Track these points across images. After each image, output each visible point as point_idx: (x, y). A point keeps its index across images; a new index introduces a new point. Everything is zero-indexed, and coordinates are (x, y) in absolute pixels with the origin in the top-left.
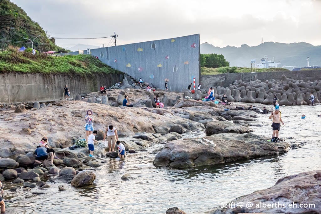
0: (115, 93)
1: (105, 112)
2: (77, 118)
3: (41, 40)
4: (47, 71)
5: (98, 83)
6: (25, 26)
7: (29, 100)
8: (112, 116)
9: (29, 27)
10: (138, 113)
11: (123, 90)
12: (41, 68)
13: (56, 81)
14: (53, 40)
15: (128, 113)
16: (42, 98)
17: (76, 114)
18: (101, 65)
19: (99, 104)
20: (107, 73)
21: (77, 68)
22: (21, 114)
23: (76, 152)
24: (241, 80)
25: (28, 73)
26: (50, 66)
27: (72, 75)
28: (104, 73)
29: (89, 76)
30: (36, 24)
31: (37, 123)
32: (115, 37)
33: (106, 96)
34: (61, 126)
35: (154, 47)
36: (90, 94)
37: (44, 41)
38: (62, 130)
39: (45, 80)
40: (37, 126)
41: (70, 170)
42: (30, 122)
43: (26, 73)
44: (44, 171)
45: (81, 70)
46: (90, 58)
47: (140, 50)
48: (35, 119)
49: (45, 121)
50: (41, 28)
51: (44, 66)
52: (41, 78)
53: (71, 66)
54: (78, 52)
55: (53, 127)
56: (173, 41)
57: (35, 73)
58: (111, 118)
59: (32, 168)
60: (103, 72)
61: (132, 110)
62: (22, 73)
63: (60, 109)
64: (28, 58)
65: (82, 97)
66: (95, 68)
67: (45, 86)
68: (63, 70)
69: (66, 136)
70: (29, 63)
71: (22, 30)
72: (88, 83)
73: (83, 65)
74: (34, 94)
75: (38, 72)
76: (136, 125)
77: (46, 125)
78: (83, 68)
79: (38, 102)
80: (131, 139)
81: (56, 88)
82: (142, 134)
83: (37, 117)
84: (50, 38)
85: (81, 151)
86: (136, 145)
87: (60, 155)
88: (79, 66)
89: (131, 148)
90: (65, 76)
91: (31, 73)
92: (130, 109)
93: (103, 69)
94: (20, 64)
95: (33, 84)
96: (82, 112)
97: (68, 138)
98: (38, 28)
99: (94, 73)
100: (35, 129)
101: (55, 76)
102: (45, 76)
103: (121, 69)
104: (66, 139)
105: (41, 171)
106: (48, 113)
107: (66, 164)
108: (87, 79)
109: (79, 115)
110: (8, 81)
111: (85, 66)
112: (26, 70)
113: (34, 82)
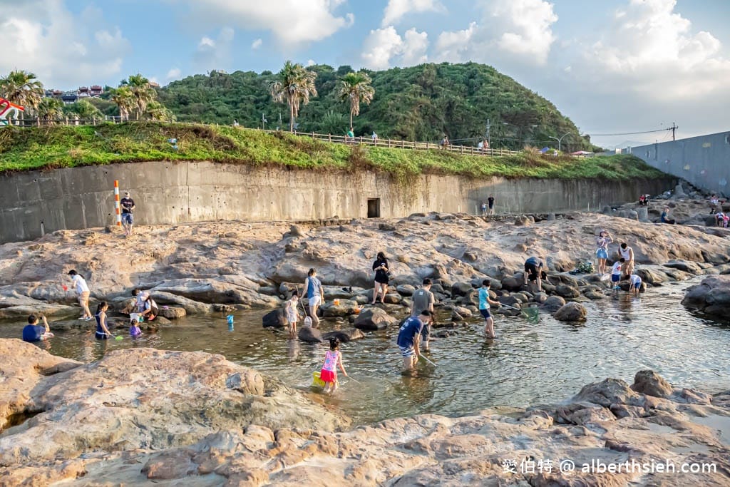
0: (661, 204)
1: (628, 229)
2: (588, 235)
3: (572, 138)
4: (569, 176)
5: (638, 191)
6: (553, 122)
7: (545, 211)
8: (638, 236)
9: (558, 124)
10: (680, 233)
11: (673, 202)
12: (561, 172)
13: (580, 189)
14: (587, 137)
15: (664, 233)
16: (560, 209)
17: (588, 231)
18: (644, 167)
19: (623, 219)
20: (653, 178)
21: (610, 172)
22: (521, 227)
23: (575, 278)
25: (545, 178)
26: (574, 170)
27: (602, 180)
28: (648, 179)
29: (625, 182)
30: (567, 119)
31: (536, 239)
32: (674, 129)
33: (646, 209)
34: (565, 244)
36: (625, 205)
37: (576, 140)
38: (566, 249)
39: (566, 186)
40: (534, 243)
41: (558, 299)
42: (528, 237)
43: (542, 179)
44: (528, 297)
45: (614, 174)
46: (630, 159)
48: (535, 234)
49: (546, 237)
50: (573, 124)
51: (566, 170)
52: (560, 185)
53: (601, 170)
54: (614, 151)
55: (555, 245)
57: (553, 178)
58: (635, 237)
59: (516, 292)
60: (646, 177)
61: (672, 228)
62: (537, 178)
63: (570, 223)
64: (546, 160)
65: (612, 208)
66: (635, 172)
67: (564, 194)
68: (589, 175)
69: (570, 257)
70: (547, 166)
71: (549, 128)
72: (623, 191)
73: (618, 167)
74: (550, 204)
75: (557, 177)
76: (674, 249)
77: (546, 242)
78: (618, 172)
79: (553, 214)
80: (660, 268)
81: (578, 197)
82: (680, 263)
83: (537, 232)
84: (584, 135)
85: (584, 278)
86: (666, 276)
87: (555, 280)
88: (613, 169)
89: (658, 280)
90: (591, 181)
91: (548, 179)
92: (670, 226)
93: (647, 173)
94: (536, 168)
96: (596, 228)
97: (572, 260)
98: (569, 123)
99: (633, 178)
100: (532, 246)
101: (579, 183)
102: (565, 181)
103: (676, 173)
104: (569, 261)
105: (525, 296)
106: (552, 228)
107: (558, 293)
108: (622, 186)
109: (591, 231)
110: (519, 188)
111: (620, 170)
112: (541, 175)
113: (551, 190)
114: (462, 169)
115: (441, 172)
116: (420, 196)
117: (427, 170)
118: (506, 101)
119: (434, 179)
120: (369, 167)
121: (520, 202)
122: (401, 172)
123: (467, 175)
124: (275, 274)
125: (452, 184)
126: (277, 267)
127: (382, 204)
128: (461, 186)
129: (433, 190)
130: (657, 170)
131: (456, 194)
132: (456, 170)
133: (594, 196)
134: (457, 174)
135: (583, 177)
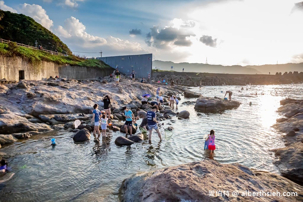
4: (88, 66)
5: (106, 73)
12: (86, 64)
13: (92, 71)
20: (109, 68)
24: (168, 75)
26: (88, 64)
27: (97, 68)
29: (103, 69)
30: (65, 45)
32: (101, 53)
34: (131, 91)
35: (130, 58)
36: (105, 77)
39: (88, 70)
40: (122, 90)
47: (123, 59)
48: (119, 87)
49: (124, 88)
50: (67, 47)
52: (86, 69)
53: (96, 64)
55: (129, 91)
62: (79, 66)
64: (79, 59)
67: (87, 73)
68: (94, 66)
72: (103, 73)
75: (86, 66)
88: (99, 64)
90: (95, 68)
94: (77, 62)
95: (84, 72)
101: (91, 69)
103: (113, 67)
108: (102, 71)
110: (75, 70)
111: (101, 65)
112: (81, 65)
113: (84, 71)
114: (55, 60)
115: (48, 61)
116: (40, 70)
117: (43, 59)
118: (41, 34)
119: (46, 63)
120: (19, 55)
121: (75, 75)
122: (34, 59)
123: (57, 63)
124: (33, 111)
125: (52, 65)
126: (33, 106)
127: (25, 73)
128: (55, 67)
129: (45, 68)
130: (109, 66)
131: (53, 70)
132: (53, 60)
133: (96, 74)
134: (54, 62)
135: (92, 67)
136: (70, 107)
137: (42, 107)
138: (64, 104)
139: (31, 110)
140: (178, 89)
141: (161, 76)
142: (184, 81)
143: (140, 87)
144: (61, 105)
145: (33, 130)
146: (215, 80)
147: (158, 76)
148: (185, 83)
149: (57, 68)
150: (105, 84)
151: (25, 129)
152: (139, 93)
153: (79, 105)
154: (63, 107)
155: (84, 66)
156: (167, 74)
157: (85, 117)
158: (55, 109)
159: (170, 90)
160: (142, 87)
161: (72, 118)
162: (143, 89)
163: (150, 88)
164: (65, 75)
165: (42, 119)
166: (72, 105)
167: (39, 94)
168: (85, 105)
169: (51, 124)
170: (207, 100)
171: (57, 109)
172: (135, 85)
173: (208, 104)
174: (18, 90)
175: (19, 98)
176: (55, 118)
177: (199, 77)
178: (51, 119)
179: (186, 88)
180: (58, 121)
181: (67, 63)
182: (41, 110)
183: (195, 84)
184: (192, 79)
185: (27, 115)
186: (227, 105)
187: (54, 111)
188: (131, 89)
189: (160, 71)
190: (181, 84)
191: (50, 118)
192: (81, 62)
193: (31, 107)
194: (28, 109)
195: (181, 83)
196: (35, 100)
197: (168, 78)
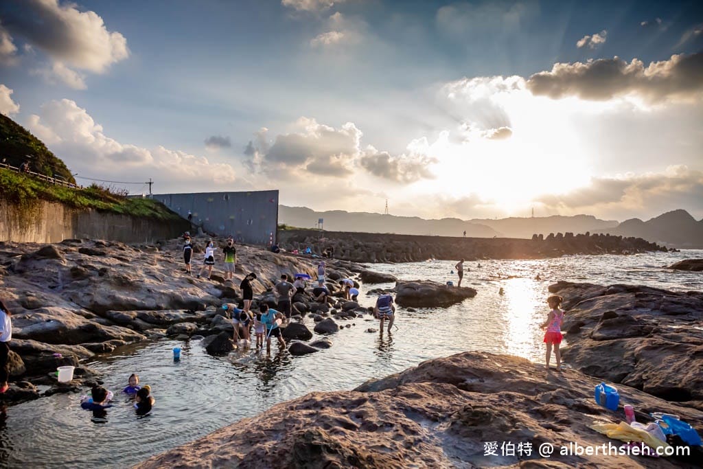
4: (136, 213)
12: (130, 209)
13: (142, 225)
24: (312, 238)
30: (60, 161)
32: (150, 183)
35: (227, 198)
39: (135, 222)
45: (159, 215)
47: (211, 200)
50: (65, 166)
52: (131, 220)
53: (150, 210)
56: (249, 194)
62: (117, 213)
66: (168, 214)
72: (165, 229)
81: (141, 232)
91: (124, 214)
94: (111, 204)
99: (170, 219)
101: (142, 220)
102: (134, 217)
110: (106, 221)
111: (161, 212)
112: (120, 211)
113: (125, 224)
114: (64, 198)
115: (51, 199)
116: (33, 221)
117: (42, 195)
119: (46, 203)
122: (23, 194)
123: (69, 204)
124: (93, 303)
125: (59, 210)
126: (93, 294)
127: (2, 226)
128: (65, 214)
129: (45, 216)
130: (177, 214)
131: (61, 222)
132: (61, 198)
133: (150, 231)
134: (62, 202)
135: (143, 217)
136: (161, 298)
137: (109, 296)
138: (149, 291)
139: (91, 301)
140: (342, 266)
141: (296, 240)
142: (349, 251)
143: (275, 262)
144: (142, 293)
145: (114, 338)
146: (413, 248)
147: (291, 241)
148: (351, 254)
149: (70, 217)
150: (199, 254)
151: (101, 335)
152: (275, 274)
153: (177, 293)
154: (148, 297)
155: (127, 213)
156: (309, 236)
157: (198, 317)
158: (135, 301)
159: (330, 269)
160: (279, 262)
161: (174, 317)
162: (281, 266)
163: (295, 264)
164: (85, 233)
165: (116, 319)
166: (163, 294)
167: (93, 270)
168: (188, 293)
169: (137, 328)
170: (419, 284)
171: (137, 300)
172: (263, 256)
173: (422, 291)
174: (43, 261)
175: (54, 279)
176: (142, 317)
177: (378, 243)
178: (134, 319)
179: (358, 266)
180: (149, 322)
181: (90, 206)
182: (108, 302)
183: (372, 258)
184: (366, 246)
185: (83, 311)
186: (457, 294)
187: (132, 303)
188: (258, 266)
189: (290, 229)
190: (344, 257)
191: (132, 317)
192: (119, 204)
193: (88, 294)
194: (84, 299)
195: (342, 255)
196: (94, 282)
197: (313, 243)
